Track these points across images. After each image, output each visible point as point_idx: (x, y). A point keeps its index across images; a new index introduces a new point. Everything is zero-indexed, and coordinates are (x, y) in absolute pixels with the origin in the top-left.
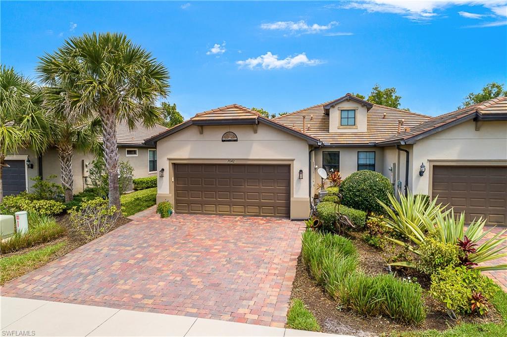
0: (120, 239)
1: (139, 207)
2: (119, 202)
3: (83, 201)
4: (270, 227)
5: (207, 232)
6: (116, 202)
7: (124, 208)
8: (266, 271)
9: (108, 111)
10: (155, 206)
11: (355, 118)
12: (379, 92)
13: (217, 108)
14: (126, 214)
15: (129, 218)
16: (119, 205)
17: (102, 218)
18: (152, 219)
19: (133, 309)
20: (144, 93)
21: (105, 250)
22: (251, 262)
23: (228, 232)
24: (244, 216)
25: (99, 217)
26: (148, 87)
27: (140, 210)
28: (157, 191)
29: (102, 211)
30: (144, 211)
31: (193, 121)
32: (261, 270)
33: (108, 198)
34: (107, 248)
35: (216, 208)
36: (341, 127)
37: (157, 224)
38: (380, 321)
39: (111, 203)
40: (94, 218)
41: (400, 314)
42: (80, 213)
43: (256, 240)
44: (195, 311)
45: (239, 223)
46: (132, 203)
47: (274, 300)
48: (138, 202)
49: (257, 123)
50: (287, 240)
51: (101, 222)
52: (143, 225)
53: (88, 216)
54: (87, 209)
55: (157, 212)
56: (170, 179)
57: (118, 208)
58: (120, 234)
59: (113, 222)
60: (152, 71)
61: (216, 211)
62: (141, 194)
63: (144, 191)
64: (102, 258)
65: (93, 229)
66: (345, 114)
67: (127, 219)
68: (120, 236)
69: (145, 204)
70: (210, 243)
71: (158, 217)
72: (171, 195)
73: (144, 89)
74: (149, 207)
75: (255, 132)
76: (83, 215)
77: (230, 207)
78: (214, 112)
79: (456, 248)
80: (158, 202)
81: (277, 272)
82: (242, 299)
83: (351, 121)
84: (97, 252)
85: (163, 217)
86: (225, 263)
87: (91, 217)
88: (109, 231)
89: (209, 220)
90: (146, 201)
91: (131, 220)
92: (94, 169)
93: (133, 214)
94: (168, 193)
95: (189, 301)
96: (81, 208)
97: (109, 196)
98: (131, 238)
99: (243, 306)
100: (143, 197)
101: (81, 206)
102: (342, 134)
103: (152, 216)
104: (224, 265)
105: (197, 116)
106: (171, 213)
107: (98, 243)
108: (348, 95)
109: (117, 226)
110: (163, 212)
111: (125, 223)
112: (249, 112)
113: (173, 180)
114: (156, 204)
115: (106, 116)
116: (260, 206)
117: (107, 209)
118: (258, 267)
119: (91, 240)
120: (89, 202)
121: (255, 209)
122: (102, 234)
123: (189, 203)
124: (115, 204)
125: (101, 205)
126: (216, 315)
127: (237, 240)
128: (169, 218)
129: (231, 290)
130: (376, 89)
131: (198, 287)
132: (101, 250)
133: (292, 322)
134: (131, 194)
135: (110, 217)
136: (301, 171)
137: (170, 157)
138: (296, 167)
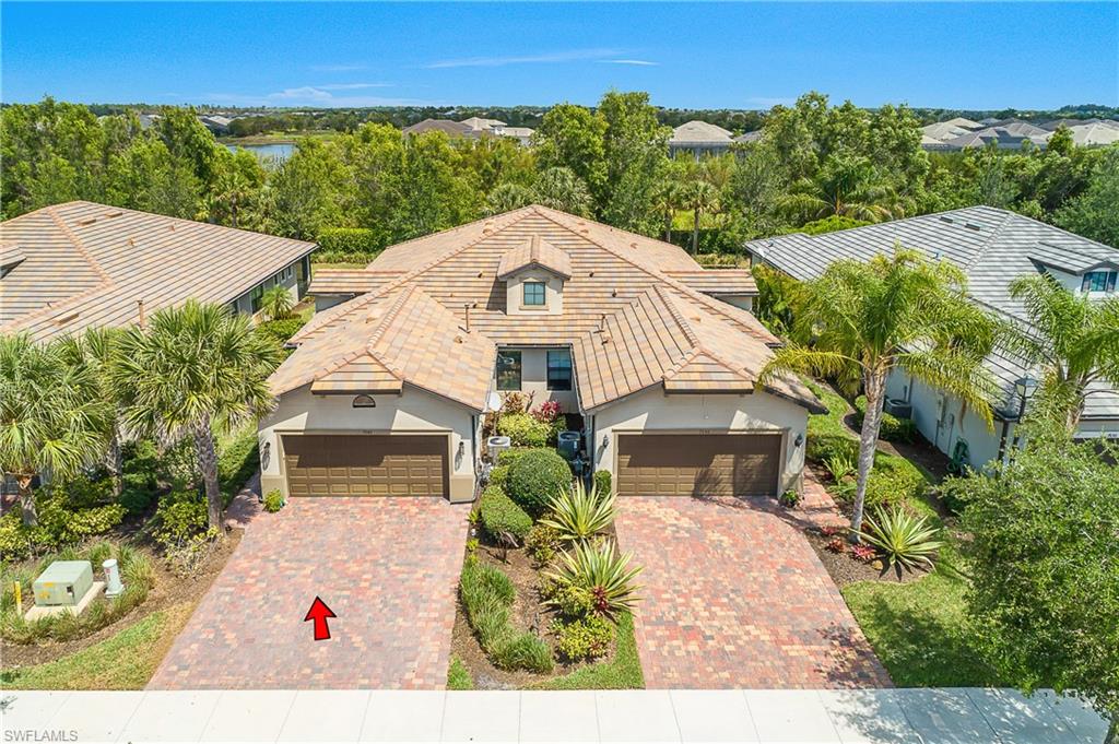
11: (544, 294)
19: (310, 688)
24: (388, 496)
28: (261, 472)
32: (420, 614)
35: (349, 488)
36: (525, 307)
43: (410, 555)
44: (366, 682)
45: (383, 515)
47: (435, 657)
56: (280, 454)
61: (349, 492)
66: (530, 288)
72: (282, 477)
75: (400, 395)
77: (369, 486)
78: (340, 370)
81: (437, 615)
82: (407, 661)
83: (539, 298)
86: (381, 606)
94: (279, 474)
95: (358, 670)
99: (408, 670)
102: (526, 319)
106: (283, 506)
108: (535, 261)
110: (271, 506)
113: (284, 455)
116: (409, 483)
121: (404, 488)
123: (309, 483)
126: (386, 684)
129: (394, 649)
133: (453, 683)
136: (462, 444)
137: (277, 427)
138: (455, 439)
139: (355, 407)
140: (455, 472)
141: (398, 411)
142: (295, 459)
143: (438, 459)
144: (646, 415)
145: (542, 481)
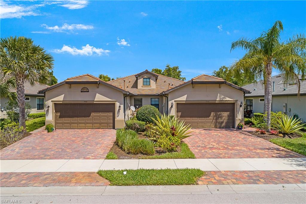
0: (25, 144)
1: (36, 127)
2: (25, 124)
3: (5, 124)
4: (105, 132)
5: (73, 135)
6: (23, 124)
7: (28, 128)
8: (100, 146)
9: (20, 76)
10: (45, 126)
11: (150, 82)
12: (170, 68)
13: (78, 75)
14: (29, 130)
15: (30, 132)
16: (25, 126)
17: (15, 133)
18: (42, 133)
20: (41, 68)
21: (17, 150)
22: (94, 144)
23: (84, 135)
24: (92, 129)
25: (14, 133)
26: (43, 65)
27: (36, 129)
28: (45, 119)
29: (15, 129)
30: (38, 129)
31: (66, 82)
33: (19, 122)
34: (18, 149)
35: (78, 125)
36: (144, 86)
37: (46, 135)
38: (140, 155)
39: (21, 125)
40: (11, 133)
41: (146, 151)
42: (3, 130)
43: (97, 137)
44: (68, 158)
45: (89, 131)
46: (32, 125)
47: (102, 153)
48: (35, 124)
49: (98, 83)
50: (111, 136)
51: (15, 135)
52: (38, 137)
53: (8, 132)
54: (7, 128)
55: (45, 129)
57: (24, 127)
58: (26, 141)
59: (21, 135)
60: (45, 57)
61: (78, 127)
62: (37, 120)
63: (39, 119)
64: (16, 154)
65: (10, 139)
66: (145, 80)
67: (29, 133)
68: (25, 142)
69: (39, 125)
70: (74, 139)
71: (46, 132)
72: (53, 120)
73: (41, 66)
74: (41, 127)
75: (98, 88)
76: (5, 132)
77: (85, 125)
78: (77, 78)
79: (170, 130)
80: (46, 124)
81: (105, 146)
82: (89, 154)
83: (148, 83)
84: (13, 151)
85: (48, 132)
87: (9, 133)
88: (19, 140)
89: (74, 131)
90: (40, 124)
91: (32, 134)
92: (9, 106)
93: (33, 131)
94: (52, 119)
96: (4, 128)
97: (19, 121)
98: (31, 143)
99: (88, 156)
100: (38, 122)
101: (4, 127)
102: (144, 89)
103: (43, 132)
104: (81, 145)
105: (68, 79)
106: (53, 130)
107: (13, 146)
108: (147, 70)
109: (24, 137)
110: (49, 129)
111: (28, 136)
112: (95, 78)
113: (54, 112)
114: (45, 125)
115: (19, 79)
116: (100, 123)
117: (18, 128)
118: (97, 145)
119: (9, 145)
120: (8, 125)
121: (98, 125)
122: (16, 141)
123: (63, 124)
124: (23, 125)
125: (15, 126)
126: (78, 158)
127: (88, 137)
128: (52, 133)
129: (84, 152)
130: (168, 66)
131: (70, 152)
132: (15, 150)
133: (107, 158)
134: (31, 120)
135: (20, 132)
136: (120, 106)
137: (53, 100)
138: (117, 104)
139: (81, 92)
140: (117, 118)
141: (97, 94)
142: (59, 114)
143: (111, 114)
144: (186, 95)
145: (149, 112)
